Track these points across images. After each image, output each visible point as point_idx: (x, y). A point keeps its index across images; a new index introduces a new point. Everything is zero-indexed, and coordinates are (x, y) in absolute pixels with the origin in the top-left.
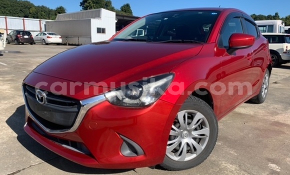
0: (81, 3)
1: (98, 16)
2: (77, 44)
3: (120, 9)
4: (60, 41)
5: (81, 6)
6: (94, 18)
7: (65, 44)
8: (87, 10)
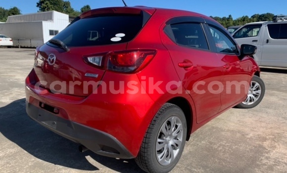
0: (37, 3)
1: (50, 18)
2: (29, 46)
3: (80, 11)
4: (11, 43)
5: (37, 6)
6: (47, 20)
7: (17, 47)
8: (44, 11)
